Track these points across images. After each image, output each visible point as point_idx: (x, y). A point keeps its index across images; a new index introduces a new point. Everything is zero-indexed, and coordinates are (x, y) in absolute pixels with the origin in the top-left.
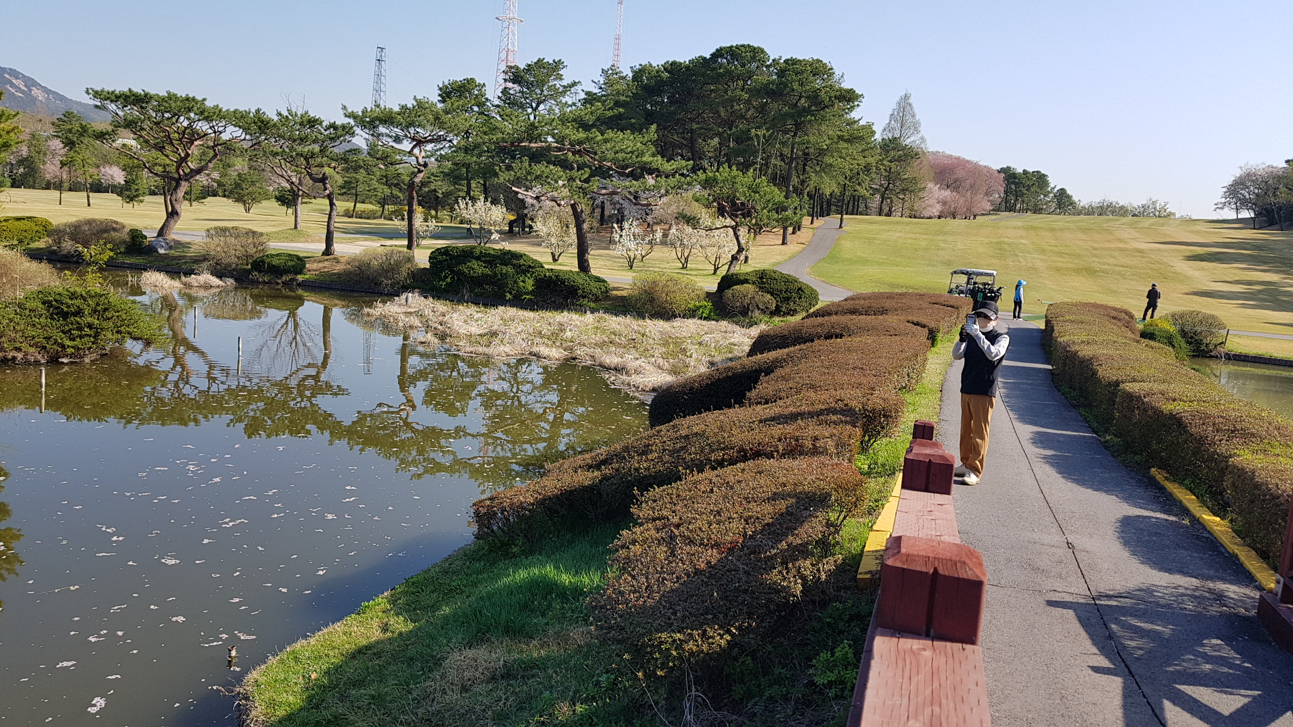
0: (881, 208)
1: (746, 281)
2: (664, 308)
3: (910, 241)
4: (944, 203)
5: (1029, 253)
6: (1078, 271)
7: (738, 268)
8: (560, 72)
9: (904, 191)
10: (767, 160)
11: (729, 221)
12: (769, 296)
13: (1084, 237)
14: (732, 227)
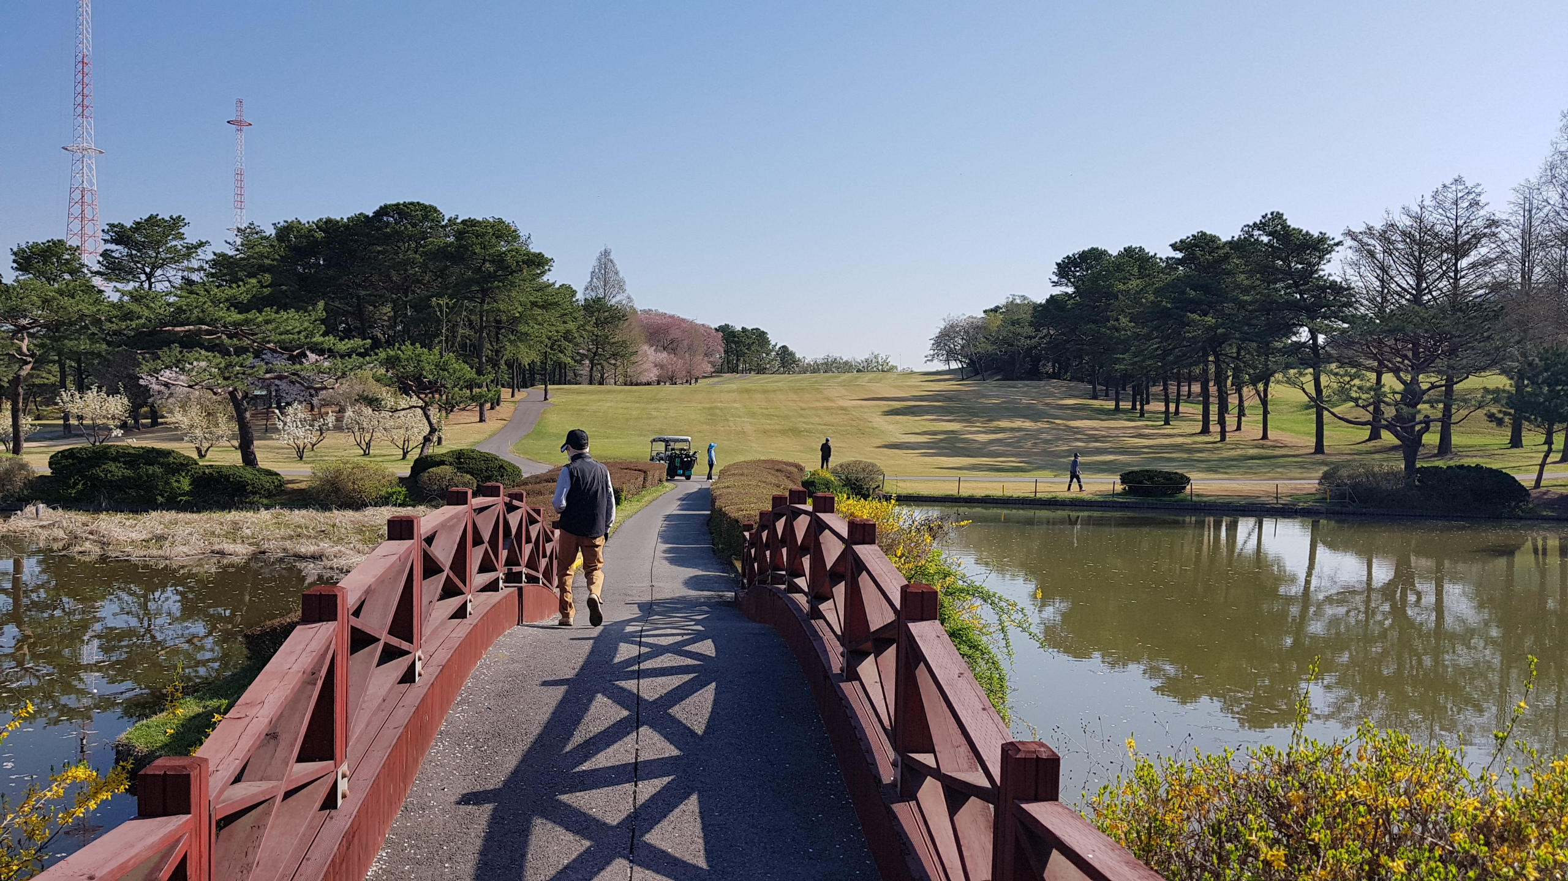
0: (591, 376)
1: (442, 463)
2: (352, 498)
3: (620, 411)
4: (662, 367)
5: (740, 417)
6: (784, 432)
7: (430, 451)
8: (180, 231)
9: (615, 355)
10: (453, 330)
11: (414, 400)
12: (469, 476)
13: (795, 397)
14: (421, 407)
